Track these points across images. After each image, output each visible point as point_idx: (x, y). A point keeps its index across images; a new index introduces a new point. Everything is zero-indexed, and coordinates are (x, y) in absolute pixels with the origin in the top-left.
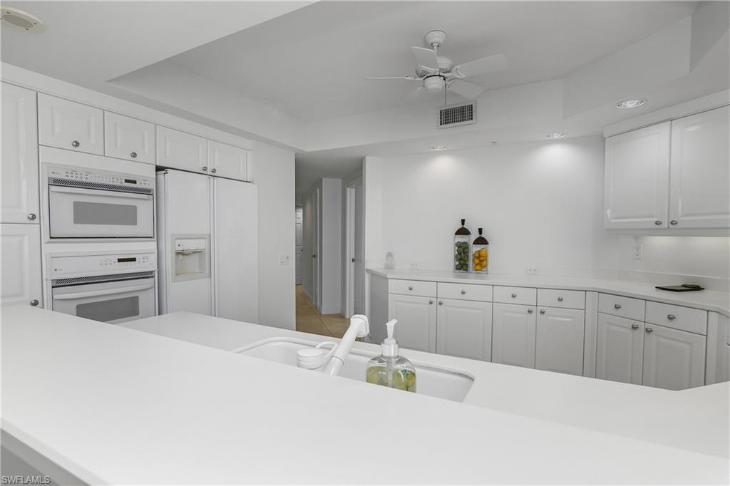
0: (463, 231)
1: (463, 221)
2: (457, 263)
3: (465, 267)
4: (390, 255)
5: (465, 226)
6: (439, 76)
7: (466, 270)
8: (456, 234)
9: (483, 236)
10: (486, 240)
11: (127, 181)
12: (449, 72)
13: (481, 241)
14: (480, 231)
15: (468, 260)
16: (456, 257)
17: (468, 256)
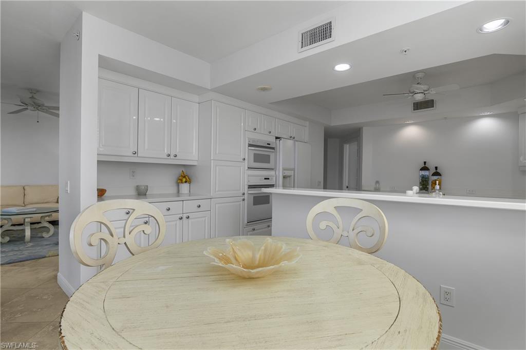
0: (425, 168)
1: (425, 163)
2: (421, 187)
3: (426, 189)
4: (377, 182)
5: (426, 166)
6: (422, 93)
7: (427, 191)
8: (421, 170)
9: (438, 171)
10: (439, 173)
11: (268, 144)
12: (426, 91)
13: (437, 174)
14: (436, 168)
15: (428, 185)
16: (420, 183)
17: (428, 183)
